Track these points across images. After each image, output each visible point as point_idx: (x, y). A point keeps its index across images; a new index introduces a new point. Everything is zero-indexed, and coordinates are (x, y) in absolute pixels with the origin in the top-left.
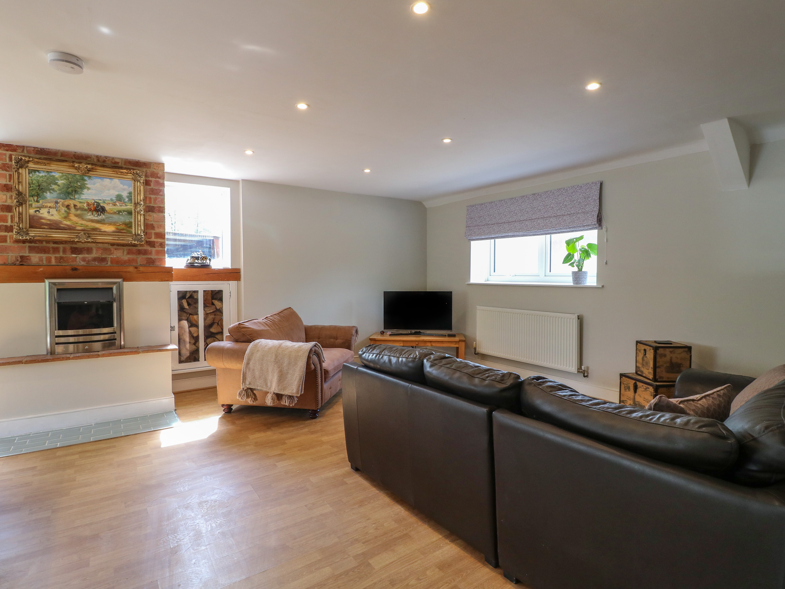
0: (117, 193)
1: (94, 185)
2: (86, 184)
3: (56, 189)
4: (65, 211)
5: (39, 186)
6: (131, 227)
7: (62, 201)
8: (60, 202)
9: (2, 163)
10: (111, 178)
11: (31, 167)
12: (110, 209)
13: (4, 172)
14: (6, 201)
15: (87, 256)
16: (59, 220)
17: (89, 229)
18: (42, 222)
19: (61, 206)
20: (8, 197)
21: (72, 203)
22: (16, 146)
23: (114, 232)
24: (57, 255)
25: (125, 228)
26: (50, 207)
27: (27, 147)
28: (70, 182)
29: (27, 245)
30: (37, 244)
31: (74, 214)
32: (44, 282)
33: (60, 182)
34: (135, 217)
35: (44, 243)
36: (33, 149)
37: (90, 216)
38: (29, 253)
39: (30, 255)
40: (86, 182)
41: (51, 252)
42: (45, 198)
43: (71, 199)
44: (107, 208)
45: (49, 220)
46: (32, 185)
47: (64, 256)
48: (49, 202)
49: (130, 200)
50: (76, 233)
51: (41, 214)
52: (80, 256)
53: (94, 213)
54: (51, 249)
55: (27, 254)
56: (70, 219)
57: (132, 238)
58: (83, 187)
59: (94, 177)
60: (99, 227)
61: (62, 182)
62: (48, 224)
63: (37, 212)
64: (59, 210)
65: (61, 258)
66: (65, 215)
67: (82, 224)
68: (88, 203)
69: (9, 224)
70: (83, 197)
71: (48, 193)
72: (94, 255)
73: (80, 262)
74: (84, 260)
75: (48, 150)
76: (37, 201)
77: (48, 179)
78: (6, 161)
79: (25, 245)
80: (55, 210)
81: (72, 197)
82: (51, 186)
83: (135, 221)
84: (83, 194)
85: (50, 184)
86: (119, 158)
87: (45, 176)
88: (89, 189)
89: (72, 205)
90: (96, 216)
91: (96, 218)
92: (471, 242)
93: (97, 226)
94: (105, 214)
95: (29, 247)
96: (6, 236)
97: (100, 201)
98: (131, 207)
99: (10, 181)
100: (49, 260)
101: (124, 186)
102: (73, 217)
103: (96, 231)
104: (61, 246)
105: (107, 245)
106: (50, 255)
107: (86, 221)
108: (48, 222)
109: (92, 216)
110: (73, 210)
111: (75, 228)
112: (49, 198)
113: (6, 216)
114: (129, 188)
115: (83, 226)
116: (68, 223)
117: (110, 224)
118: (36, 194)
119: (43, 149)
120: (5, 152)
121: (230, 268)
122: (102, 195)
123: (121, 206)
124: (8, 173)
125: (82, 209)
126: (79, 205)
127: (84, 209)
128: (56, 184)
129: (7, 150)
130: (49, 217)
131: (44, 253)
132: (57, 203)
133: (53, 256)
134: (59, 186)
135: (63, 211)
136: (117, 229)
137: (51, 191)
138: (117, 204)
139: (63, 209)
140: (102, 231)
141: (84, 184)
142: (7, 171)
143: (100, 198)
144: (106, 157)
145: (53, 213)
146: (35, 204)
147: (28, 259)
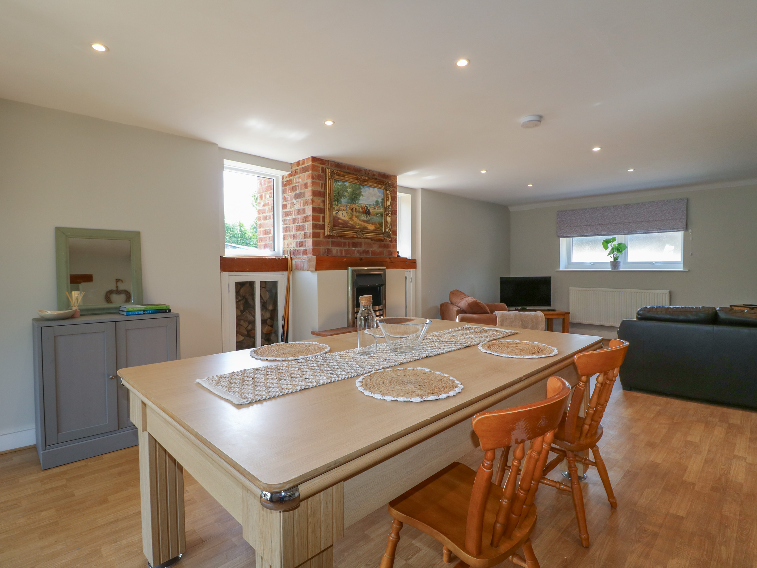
0: (376, 199)
1: (365, 193)
2: (362, 192)
3: (347, 196)
4: (351, 213)
5: (338, 193)
6: (382, 226)
7: (350, 205)
8: (348, 206)
9: (318, 174)
10: (374, 187)
11: (335, 178)
12: (372, 211)
13: (318, 181)
14: (319, 205)
15: (360, 249)
16: (347, 220)
17: (362, 228)
18: (339, 222)
19: (349, 209)
20: (321, 202)
21: (354, 206)
22: (325, 160)
23: (374, 230)
24: (345, 249)
25: (379, 227)
26: (344, 210)
27: (331, 161)
28: (354, 191)
29: (330, 240)
30: (335, 239)
31: (355, 216)
32: (347, 269)
33: (349, 190)
34: (385, 218)
35: (339, 238)
36: (333, 163)
37: (363, 218)
38: (331, 246)
39: (332, 248)
40: (362, 191)
41: (342, 245)
42: (341, 203)
43: (354, 203)
44: (372, 210)
45: (343, 220)
46: (335, 192)
47: (349, 249)
48: (343, 206)
49: (382, 205)
50: (356, 231)
51: (339, 215)
52: (357, 249)
53: (365, 215)
54: (342, 244)
55: (330, 248)
56: (353, 219)
57: (383, 235)
58: (360, 194)
59: (365, 186)
60: (367, 226)
61: (350, 190)
62: (342, 223)
63: (337, 214)
64: (348, 212)
65: (348, 250)
66: (351, 216)
67: (359, 224)
68: (362, 206)
69: (321, 223)
70: (360, 202)
71: (343, 199)
72: (363, 248)
73: (356, 254)
74: (358, 252)
75: (341, 164)
76: (337, 205)
77: (343, 188)
78: (319, 172)
79: (329, 240)
80: (346, 212)
81: (354, 202)
82: (344, 193)
83: (384, 221)
84: (360, 200)
85: (344, 192)
86: (376, 172)
87: (342, 185)
88: (363, 195)
89: (354, 209)
90: (366, 217)
91: (365, 219)
92: (561, 239)
93: (366, 225)
94: (370, 216)
95: (332, 241)
96: (320, 233)
97: (368, 206)
98: (383, 210)
99: (322, 189)
100: (341, 251)
101: (379, 193)
102: (355, 219)
103: (365, 229)
104: (347, 241)
105: (369, 240)
106: (342, 248)
107: (361, 221)
108: (342, 222)
109: (364, 217)
110: (354, 212)
111: (355, 226)
112: (343, 203)
113: (319, 217)
114: (382, 195)
115: (359, 225)
116: (352, 222)
117: (372, 224)
118: (337, 199)
119: (338, 163)
120: (319, 165)
121: (411, 259)
122: (369, 200)
123: (378, 209)
124: (321, 182)
125: (359, 212)
126: (357, 208)
127: (360, 211)
128: (347, 191)
129: (320, 164)
130: (343, 218)
131: (339, 247)
132: (347, 206)
133: (343, 249)
134: (348, 193)
135: (350, 213)
136: (375, 227)
137: (344, 197)
138: (376, 208)
139: (350, 211)
140: (368, 229)
141: (360, 192)
142: (320, 180)
143: (368, 204)
144: (370, 170)
145: (345, 215)
146: (336, 208)
147: (331, 251)
